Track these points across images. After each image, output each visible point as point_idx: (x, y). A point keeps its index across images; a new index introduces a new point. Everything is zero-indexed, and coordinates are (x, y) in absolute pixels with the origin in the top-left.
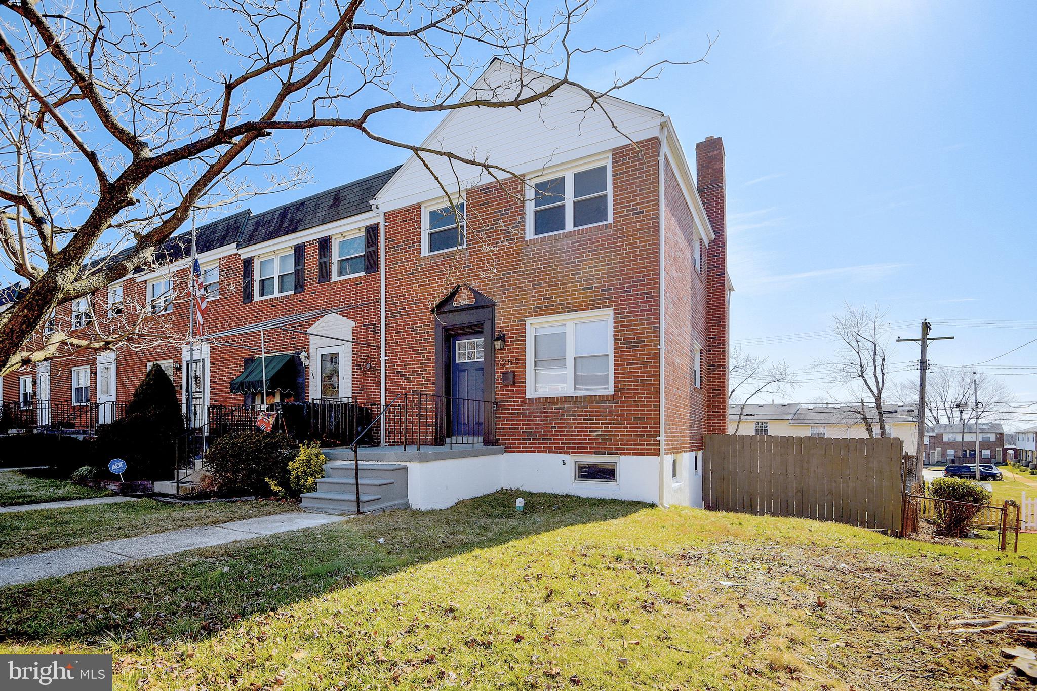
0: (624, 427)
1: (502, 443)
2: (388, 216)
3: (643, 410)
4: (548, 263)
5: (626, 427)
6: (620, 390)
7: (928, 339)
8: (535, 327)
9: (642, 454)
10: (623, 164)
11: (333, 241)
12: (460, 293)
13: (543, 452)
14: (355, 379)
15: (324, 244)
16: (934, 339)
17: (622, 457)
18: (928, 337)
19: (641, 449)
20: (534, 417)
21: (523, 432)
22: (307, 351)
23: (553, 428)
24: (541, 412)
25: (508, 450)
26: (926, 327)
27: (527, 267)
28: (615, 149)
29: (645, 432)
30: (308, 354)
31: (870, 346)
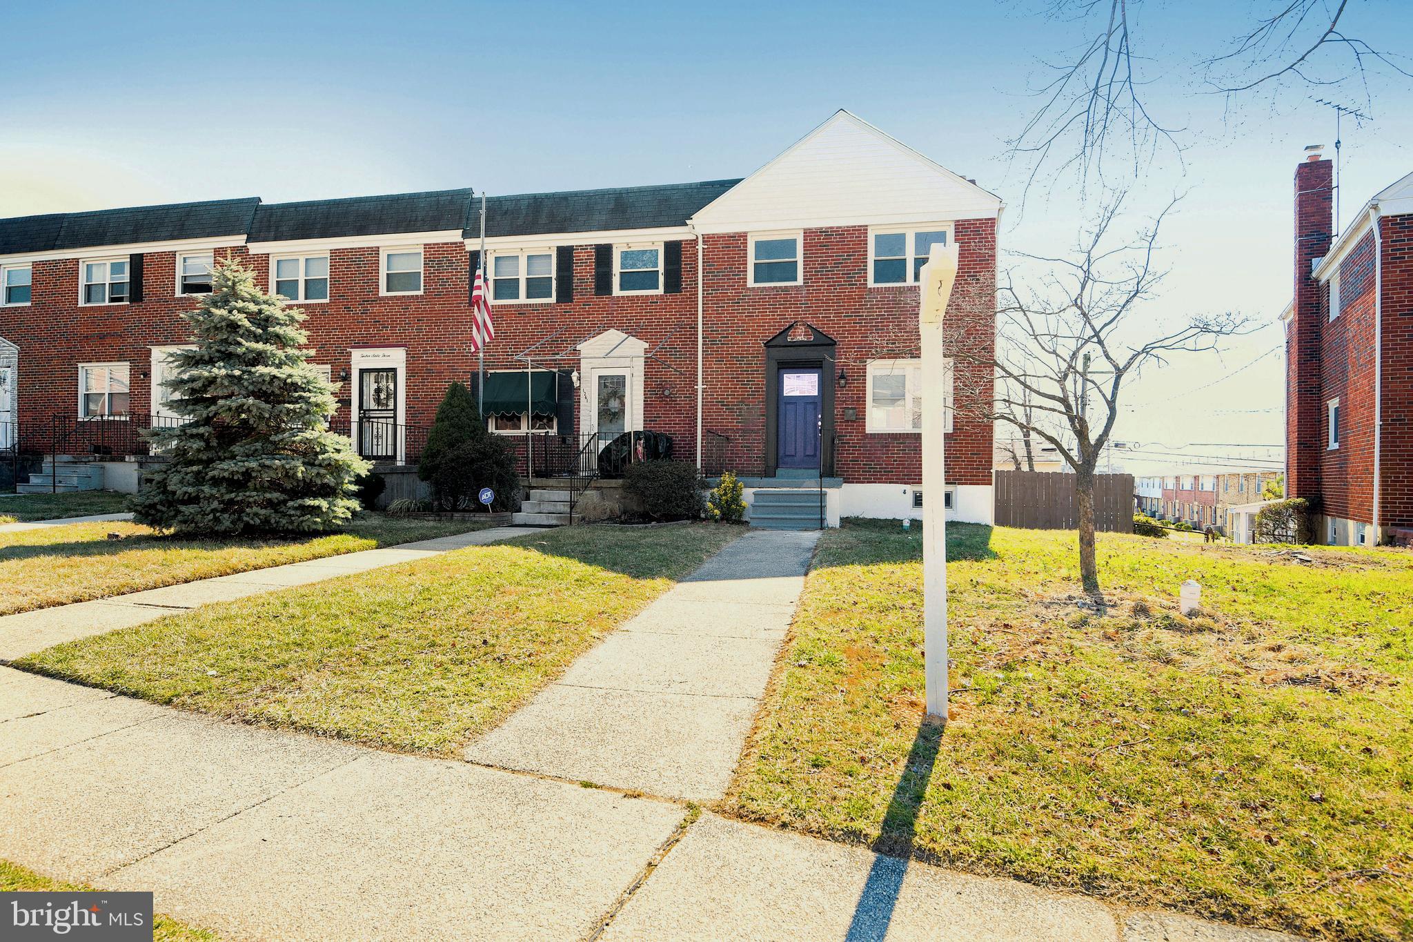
0: (962, 461)
1: (840, 475)
2: (707, 239)
3: (979, 447)
4: (892, 311)
5: (964, 461)
6: (959, 429)
7: (1089, 372)
8: (876, 369)
9: (978, 484)
10: (965, 235)
11: (614, 250)
12: (795, 329)
13: (884, 483)
14: (647, 406)
15: (604, 253)
16: (1094, 373)
17: (959, 486)
18: (1089, 370)
19: (977, 480)
20: (875, 450)
21: (864, 464)
22: (579, 370)
23: (894, 461)
24: (882, 447)
25: (847, 481)
27: (870, 312)
28: (958, 221)
29: (981, 465)
30: (579, 374)
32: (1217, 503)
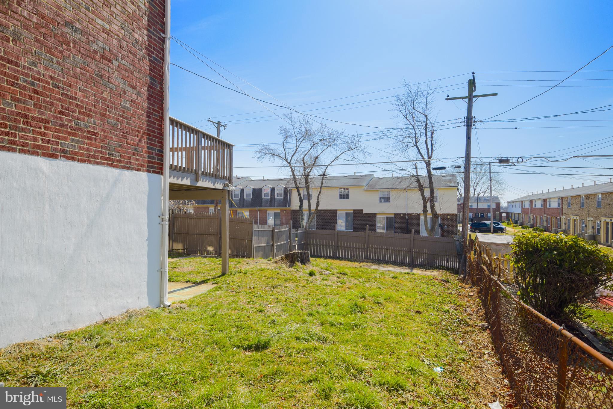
7: (475, 97)
16: (480, 96)
26: (472, 84)
31: (423, 118)
32: (562, 214)
